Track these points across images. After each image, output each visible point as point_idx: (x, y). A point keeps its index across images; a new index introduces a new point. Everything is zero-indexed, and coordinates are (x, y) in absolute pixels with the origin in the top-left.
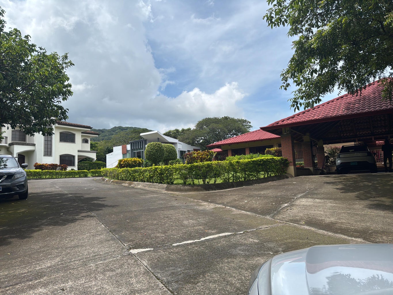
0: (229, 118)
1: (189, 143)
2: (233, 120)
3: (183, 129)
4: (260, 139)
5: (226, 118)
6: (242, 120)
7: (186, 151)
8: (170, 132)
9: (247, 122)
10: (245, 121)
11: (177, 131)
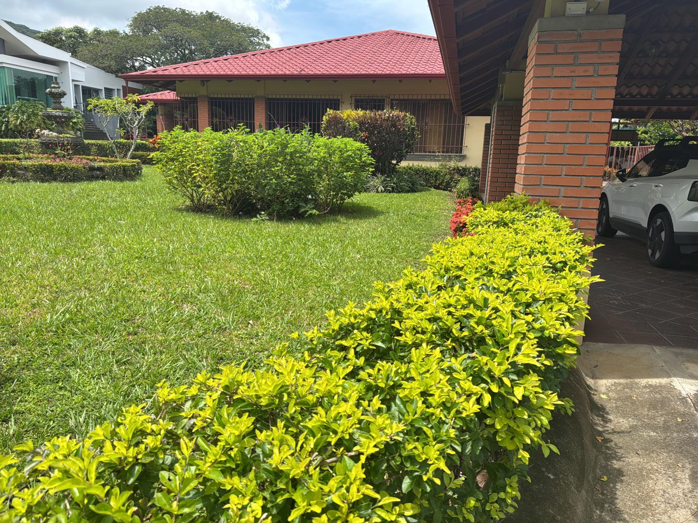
0: (217, 17)
1: (107, 69)
2: (227, 24)
3: (95, 30)
4: (303, 72)
5: (210, 17)
6: (250, 29)
7: (101, 90)
8: (58, 33)
9: (262, 37)
10: (256, 33)
11: (80, 32)
